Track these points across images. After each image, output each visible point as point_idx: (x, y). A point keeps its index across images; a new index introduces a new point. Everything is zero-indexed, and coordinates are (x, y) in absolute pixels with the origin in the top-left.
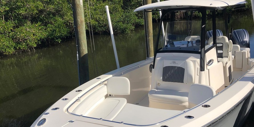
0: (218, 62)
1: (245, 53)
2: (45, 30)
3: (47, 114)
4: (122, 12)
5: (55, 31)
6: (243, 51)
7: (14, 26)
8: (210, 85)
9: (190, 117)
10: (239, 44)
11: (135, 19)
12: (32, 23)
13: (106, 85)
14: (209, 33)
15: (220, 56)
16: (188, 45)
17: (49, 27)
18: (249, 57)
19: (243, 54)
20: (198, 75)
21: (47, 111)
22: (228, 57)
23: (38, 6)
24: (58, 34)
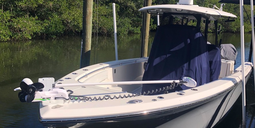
1: (230, 64)
2: (42, 24)
3: (61, 80)
4: (118, 18)
5: (52, 26)
6: (228, 63)
7: (11, 16)
9: (181, 94)
11: (129, 27)
12: (30, 16)
19: (228, 65)
21: (61, 79)
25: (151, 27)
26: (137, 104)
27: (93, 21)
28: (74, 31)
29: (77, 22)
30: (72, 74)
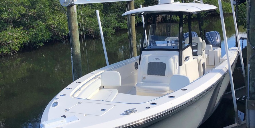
0: (193, 58)
1: (217, 51)
2: (27, 33)
3: (57, 99)
4: (103, 16)
5: (38, 34)
6: (215, 50)
8: (186, 75)
9: (172, 97)
10: (212, 44)
11: (115, 23)
12: (14, 27)
13: (99, 78)
14: (186, 35)
15: (195, 54)
16: (167, 45)
17: (31, 31)
18: (220, 56)
19: (215, 53)
20: (177, 69)
21: (57, 97)
22: (202, 55)
23: (20, 11)
24: (40, 38)
25: (137, 20)
26: (132, 114)
27: (78, 23)
28: (61, 36)
29: (62, 26)
30: (66, 89)
